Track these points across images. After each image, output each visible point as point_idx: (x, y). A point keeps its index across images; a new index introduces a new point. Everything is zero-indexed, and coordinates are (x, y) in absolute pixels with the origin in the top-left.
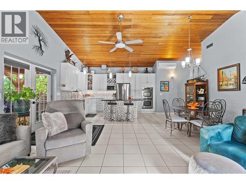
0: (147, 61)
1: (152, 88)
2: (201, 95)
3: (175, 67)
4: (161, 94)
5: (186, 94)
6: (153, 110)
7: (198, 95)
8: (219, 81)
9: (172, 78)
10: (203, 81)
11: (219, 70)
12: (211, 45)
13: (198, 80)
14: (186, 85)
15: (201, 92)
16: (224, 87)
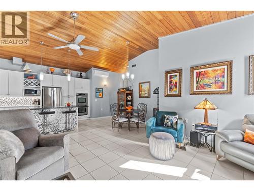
0: (82, 65)
1: (87, 94)
2: (129, 101)
3: (107, 76)
4: (96, 100)
5: (118, 100)
6: (88, 116)
7: (128, 101)
8: (139, 92)
9: (105, 85)
10: (130, 90)
11: (140, 84)
12: (135, 65)
13: (127, 89)
14: (118, 92)
15: (129, 98)
16: (142, 95)
